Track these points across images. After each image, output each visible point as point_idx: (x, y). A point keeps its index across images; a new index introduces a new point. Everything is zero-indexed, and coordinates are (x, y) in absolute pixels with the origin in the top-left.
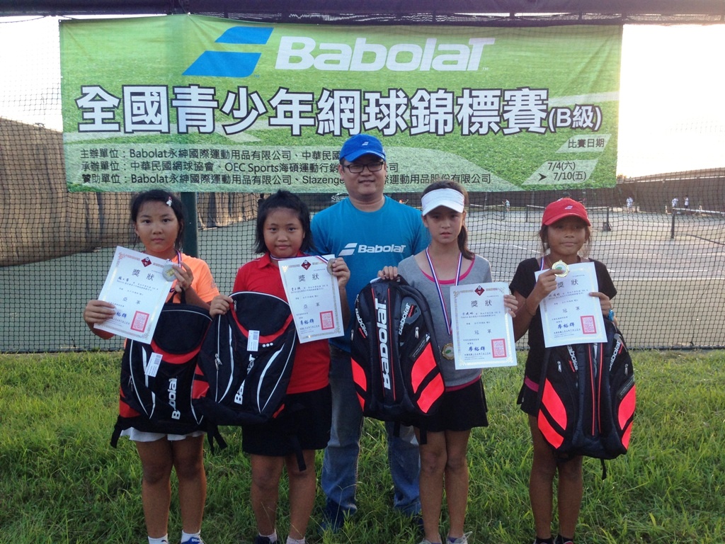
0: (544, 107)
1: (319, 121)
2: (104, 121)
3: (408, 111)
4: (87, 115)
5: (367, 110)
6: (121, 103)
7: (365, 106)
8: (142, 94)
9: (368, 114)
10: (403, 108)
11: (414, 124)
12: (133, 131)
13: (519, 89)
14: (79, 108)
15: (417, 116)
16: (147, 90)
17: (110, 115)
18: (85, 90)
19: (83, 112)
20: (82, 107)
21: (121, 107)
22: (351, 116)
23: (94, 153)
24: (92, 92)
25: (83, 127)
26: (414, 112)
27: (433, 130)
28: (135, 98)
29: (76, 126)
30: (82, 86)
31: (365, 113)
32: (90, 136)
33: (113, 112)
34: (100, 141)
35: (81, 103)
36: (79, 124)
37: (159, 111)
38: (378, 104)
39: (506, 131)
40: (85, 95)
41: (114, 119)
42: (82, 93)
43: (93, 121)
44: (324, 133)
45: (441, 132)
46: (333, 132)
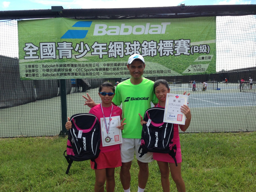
0: (189, 46)
1: (109, 53)
2: (33, 55)
3: (141, 49)
4: (27, 53)
5: (126, 48)
6: (39, 49)
7: (125, 47)
8: (47, 45)
9: (126, 50)
10: (139, 47)
11: (143, 53)
12: (43, 58)
13: (180, 40)
14: (24, 51)
15: (144, 50)
16: (48, 44)
17: (35, 53)
18: (27, 45)
19: (26, 52)
20: (25, 51)
21: (39, 50)
22: (120, 51)
23: (30, 66)
24: (29, 45)
25: (26, 58)
26: (143, 49)
27: (150, 55)
28: (44, 47)
29: (23, 57)
30: (26, 43)
31: (125, 50)
32: (29, 60)
33: (37, 52)
34: (32, 62)
35: (25, 49)
36: (24, 56)
37: (52, 51)
38: (130, 46)
39: (176, 55)
40: (27, 46)
41: (37, 54)
42: (26, 46)
43: (29, 55)
44: (111, 57)
45: (152, 55)
46: (114, 56)
